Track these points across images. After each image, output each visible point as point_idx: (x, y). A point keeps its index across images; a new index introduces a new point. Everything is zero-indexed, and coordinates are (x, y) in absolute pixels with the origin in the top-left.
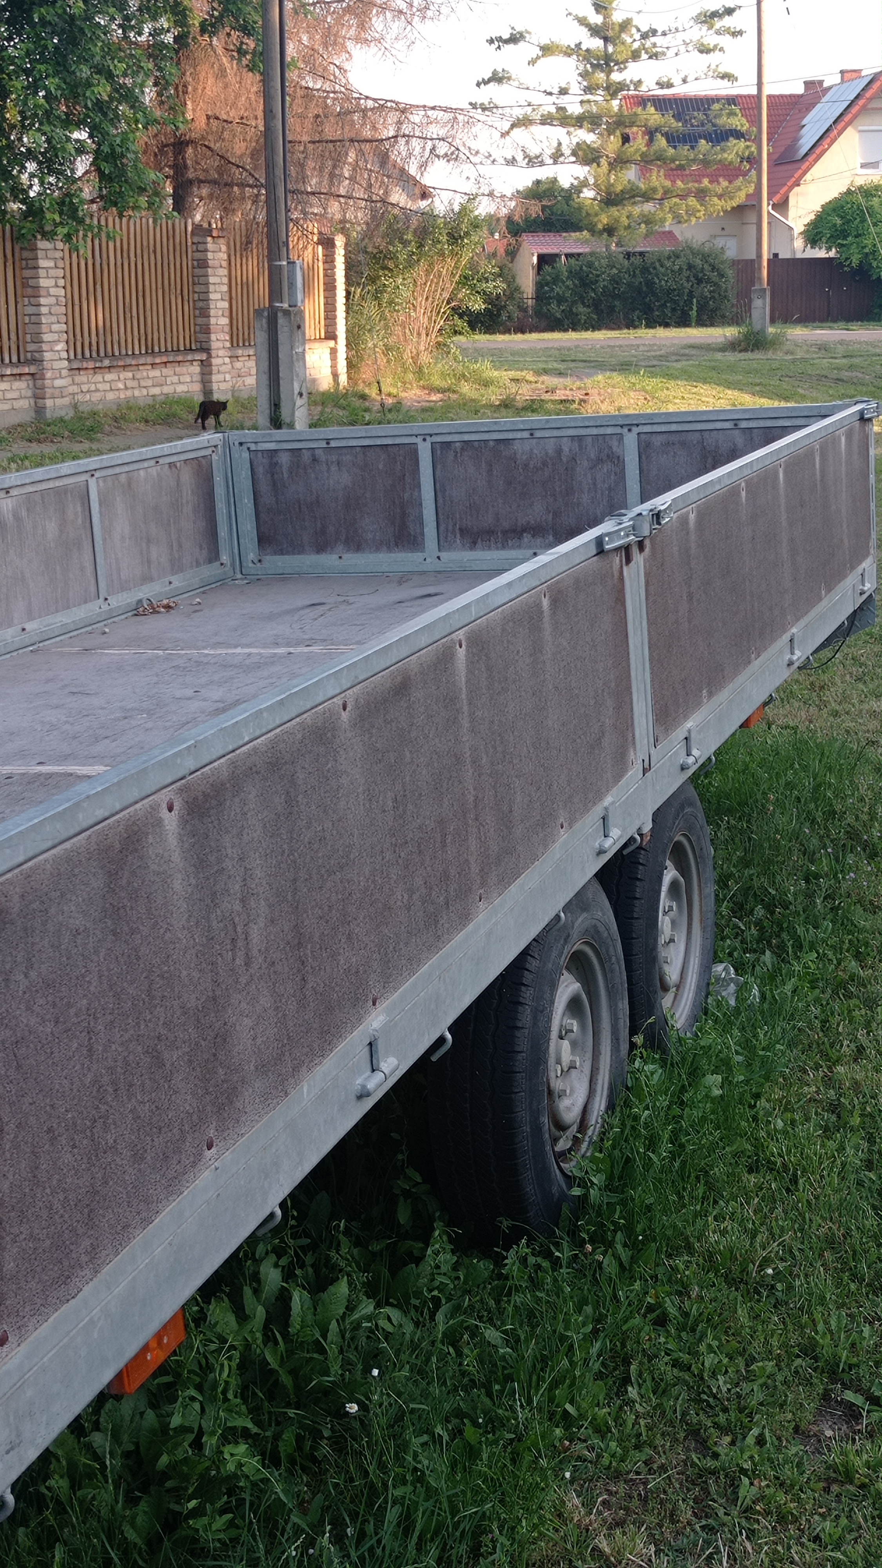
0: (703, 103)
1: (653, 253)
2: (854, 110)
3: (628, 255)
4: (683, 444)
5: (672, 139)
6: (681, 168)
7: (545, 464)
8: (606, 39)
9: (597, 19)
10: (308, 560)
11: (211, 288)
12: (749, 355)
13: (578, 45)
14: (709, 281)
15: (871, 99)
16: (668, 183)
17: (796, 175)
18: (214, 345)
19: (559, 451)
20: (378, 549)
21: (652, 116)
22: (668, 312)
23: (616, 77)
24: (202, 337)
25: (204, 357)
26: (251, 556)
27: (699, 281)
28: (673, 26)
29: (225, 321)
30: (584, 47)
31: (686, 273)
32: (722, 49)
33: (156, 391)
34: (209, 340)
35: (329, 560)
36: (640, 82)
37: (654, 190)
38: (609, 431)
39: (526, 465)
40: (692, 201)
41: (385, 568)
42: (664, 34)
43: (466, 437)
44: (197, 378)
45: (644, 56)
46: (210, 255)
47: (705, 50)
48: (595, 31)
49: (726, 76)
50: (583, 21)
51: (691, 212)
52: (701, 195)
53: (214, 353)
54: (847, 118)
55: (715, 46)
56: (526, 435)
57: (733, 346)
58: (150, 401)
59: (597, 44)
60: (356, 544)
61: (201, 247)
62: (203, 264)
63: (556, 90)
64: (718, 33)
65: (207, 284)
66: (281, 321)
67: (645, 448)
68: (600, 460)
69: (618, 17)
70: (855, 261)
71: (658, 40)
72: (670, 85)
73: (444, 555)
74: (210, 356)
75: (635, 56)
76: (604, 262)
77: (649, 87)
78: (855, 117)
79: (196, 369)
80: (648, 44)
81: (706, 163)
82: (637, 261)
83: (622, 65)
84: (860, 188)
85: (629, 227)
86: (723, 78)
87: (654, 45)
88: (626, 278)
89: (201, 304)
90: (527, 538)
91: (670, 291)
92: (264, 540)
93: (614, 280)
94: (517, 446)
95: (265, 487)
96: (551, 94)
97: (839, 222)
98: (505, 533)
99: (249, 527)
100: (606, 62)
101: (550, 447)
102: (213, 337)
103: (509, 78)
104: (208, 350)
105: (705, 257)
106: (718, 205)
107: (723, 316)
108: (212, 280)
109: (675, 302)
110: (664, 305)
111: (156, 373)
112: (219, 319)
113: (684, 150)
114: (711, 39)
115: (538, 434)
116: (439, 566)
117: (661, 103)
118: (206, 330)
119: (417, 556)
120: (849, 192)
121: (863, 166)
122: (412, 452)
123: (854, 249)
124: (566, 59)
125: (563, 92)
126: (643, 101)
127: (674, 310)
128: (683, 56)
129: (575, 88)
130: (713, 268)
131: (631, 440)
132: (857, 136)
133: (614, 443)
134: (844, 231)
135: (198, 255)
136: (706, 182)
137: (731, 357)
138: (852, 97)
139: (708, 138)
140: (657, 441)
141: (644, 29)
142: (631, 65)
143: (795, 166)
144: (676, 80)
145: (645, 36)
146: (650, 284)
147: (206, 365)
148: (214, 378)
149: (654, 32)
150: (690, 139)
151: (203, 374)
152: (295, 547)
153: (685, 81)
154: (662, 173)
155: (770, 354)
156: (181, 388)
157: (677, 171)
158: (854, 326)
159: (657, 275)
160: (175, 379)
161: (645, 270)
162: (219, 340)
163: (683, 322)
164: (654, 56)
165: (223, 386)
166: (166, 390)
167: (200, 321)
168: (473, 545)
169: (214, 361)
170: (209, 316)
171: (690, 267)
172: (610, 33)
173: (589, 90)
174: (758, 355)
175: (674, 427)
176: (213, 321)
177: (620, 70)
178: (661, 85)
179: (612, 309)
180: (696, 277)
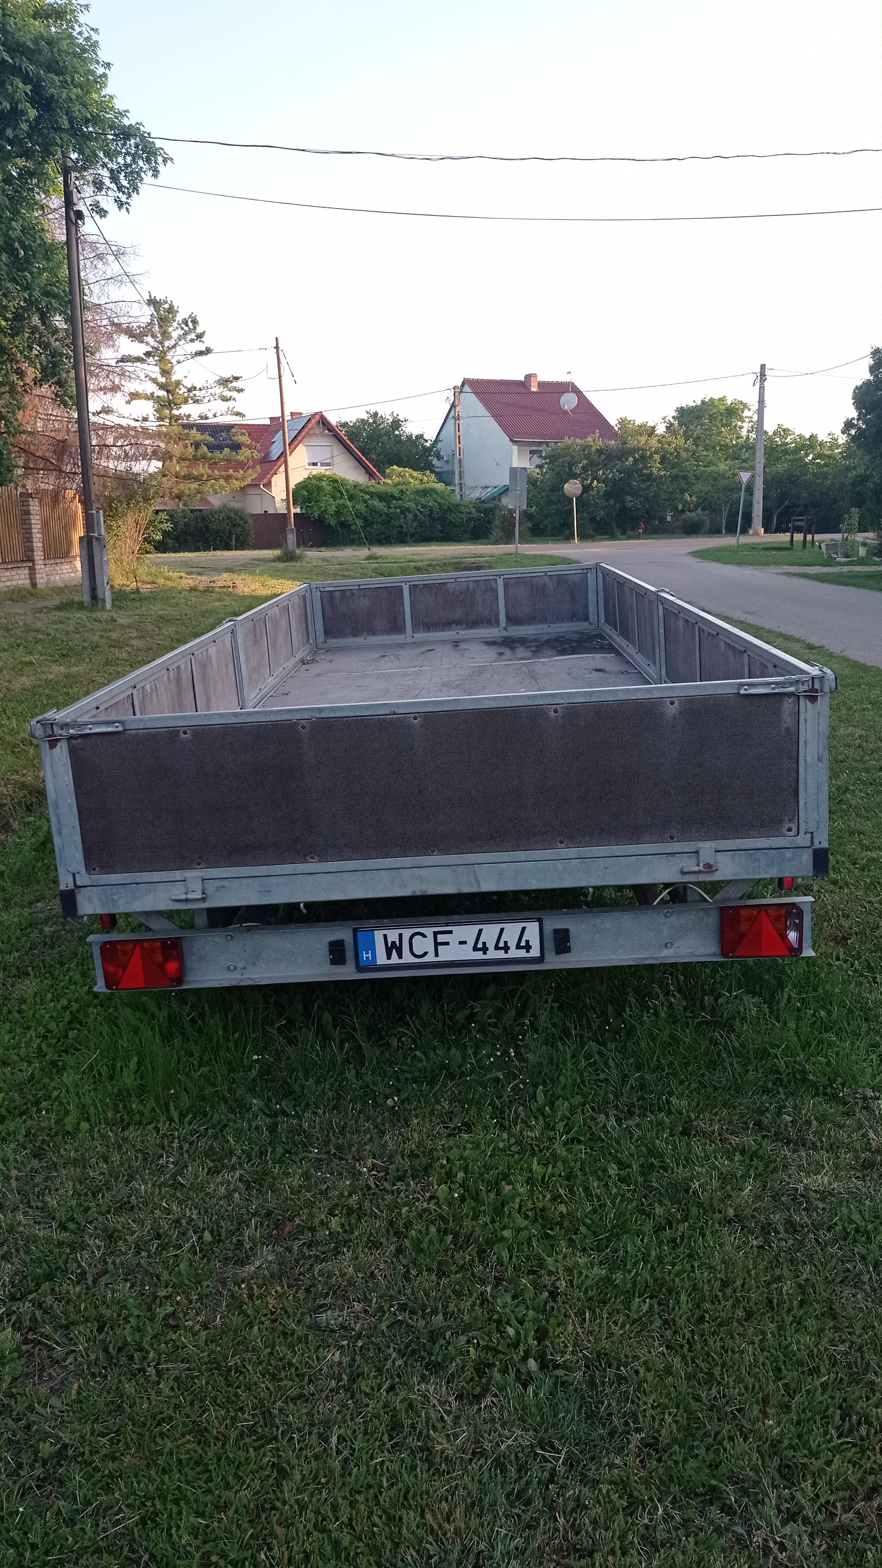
0: (228, 428)
1: (207, 510)
2: (303, 434)
3: (192, 511)
4: (523, 583)
5: (211, 447)
6: (215, 463)
7: (461, 593)
8: (168, 391)
9: (162, 380)
10: (350, 641)
11: (33, 526)
12: (288, 564)
13: (152, 394)
14: (239, 525)
15: (311, 429)
16: (210, 472)
17: (275, 468)
18: (36, 558)
19: (468, 587)
20: (383, 634)
21: (196, 435)
22: (218, 542)
23: (175, 412)
24: (29, 553)
25: (31, 564)
26: (321, 640)
27: (234, 526)
28: (206, 385)
29: (40, 545)
30: (155, 395)
31: (226, 521)
32: (234, 399)
33: (8, 584)
34: (33, 555)
35: (359, 640)
36: (189, 416)
37: (202, 475)
38: (491, 578)
39: (453, 594)
40: (222, 482)
41: (387, 642)
42: (200, 389)
43: (425, 582)
44: (28, 576)
45: (191, 401)
46: (31, 508)
47: (225, 399)
48: (161, 386)
49: (238, 414)
50: (154, 381)
51: (222, 488)
52: (227, 478)
53: (36, 562)
54: (300, 438)
55: (231, 397)
56: (453, 580)
57: (278, 559)
58: (6, 589)
59: (162, 393)
60: (372, 632)
61: (25, 503)
62: (27, 513)
63: (140, 419)
64: (229, 390)
65: (31, 524)
66: (95, 543)
67: (506, 585)
68: (486, 591)
69: (174, 378)
70: (316, 514)
71: (197, 393)
72: (207, 418)
73: (415, 635)
74: (34, 564)
75: (186, 401)
76: (180, 515)
77: (195, 416)
78: (303, 438)
79: (27, 571)
80: (191, 395)
81: (229, 461)
82: (198, 514)
83: (178, 406)
84: (314, 476)
85: (189, 496)
86: (237, 415)
87: (195, 395)
88: (193, 524)
89: (27, 535)
90: (453, 626)
91: (218, 531)
92: (327, 632)
93: (186, 525)
94: (449, 585)
95: (327, 608)
96: (138, 421)
97: (306, 494)
98: (443, 624)
99: (320, 627)
100: (170, 404)
101: (464, 585)
102: (35, 553)
103: (112, 411)
104: (33, 561)
105: (236, 512)
106: (236, 484)
107: (248, 545)
108: (33, 522)
109: (222, 537)
110: (215, 539)
111: (8, 574)
112: (38, 545)
113: (217, 454)
114: (228, 394)
115: (458, 580)
116: (413, 640)
117: (202, 428)
118: (31, 550)
119: (403, 636)
120: (309, 478)
121: (309, 465)
122: (400, 590)
123: (315, 508)
124: (147, 402)
125: (145, 419)
126: (190, 426)
127: (221, 541)
128: (213, 403)
129: (152, 418)
130: (241, 518)
131: (500, 582)
132: (304, 448)
133: (493, 583)
134: (309, 499)
135: (24, 508)
136: (231, 471)
137: (281, 565)
138: (300, 427)
139: (228, 446)
140: (512, 582)
141: (189, 386)
142: (184, 406)
143: (273, 463)
144: (210, 415)
145: (190, 390)
146: (207, 527)
147: (32, 570)
148: (38, 576)
149: (195, 388)
150: (220, 448)
151: (30, 574)
152: (343, 635)
153: (215, 416)
154: (207, 466)
155: (299, 564)
156: (21, 582)
157: (214, 465)
158: (323, 549)
159: (210, 522)
160: (17, 577)
161: (203, 519)
162: (38, 555)
163: (228, 548)
164: (196, 402)
165: (42, 581)
166: (14, 583)
167: (27, 544)
168: (429, 630)
169: (37, 567)
170: (32, 542)
171: (228, 518)
172: (170, 388)
173: (161, 419)
174: (292, 564)
175: (519, 576)
176: (35, 544)
177: (178, 409)
178: (201, 418)
179: (186, 541)
180: (232, 523)
